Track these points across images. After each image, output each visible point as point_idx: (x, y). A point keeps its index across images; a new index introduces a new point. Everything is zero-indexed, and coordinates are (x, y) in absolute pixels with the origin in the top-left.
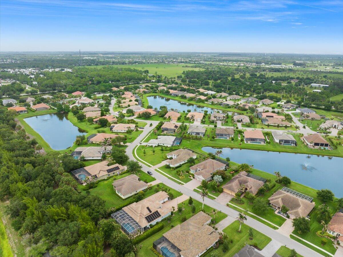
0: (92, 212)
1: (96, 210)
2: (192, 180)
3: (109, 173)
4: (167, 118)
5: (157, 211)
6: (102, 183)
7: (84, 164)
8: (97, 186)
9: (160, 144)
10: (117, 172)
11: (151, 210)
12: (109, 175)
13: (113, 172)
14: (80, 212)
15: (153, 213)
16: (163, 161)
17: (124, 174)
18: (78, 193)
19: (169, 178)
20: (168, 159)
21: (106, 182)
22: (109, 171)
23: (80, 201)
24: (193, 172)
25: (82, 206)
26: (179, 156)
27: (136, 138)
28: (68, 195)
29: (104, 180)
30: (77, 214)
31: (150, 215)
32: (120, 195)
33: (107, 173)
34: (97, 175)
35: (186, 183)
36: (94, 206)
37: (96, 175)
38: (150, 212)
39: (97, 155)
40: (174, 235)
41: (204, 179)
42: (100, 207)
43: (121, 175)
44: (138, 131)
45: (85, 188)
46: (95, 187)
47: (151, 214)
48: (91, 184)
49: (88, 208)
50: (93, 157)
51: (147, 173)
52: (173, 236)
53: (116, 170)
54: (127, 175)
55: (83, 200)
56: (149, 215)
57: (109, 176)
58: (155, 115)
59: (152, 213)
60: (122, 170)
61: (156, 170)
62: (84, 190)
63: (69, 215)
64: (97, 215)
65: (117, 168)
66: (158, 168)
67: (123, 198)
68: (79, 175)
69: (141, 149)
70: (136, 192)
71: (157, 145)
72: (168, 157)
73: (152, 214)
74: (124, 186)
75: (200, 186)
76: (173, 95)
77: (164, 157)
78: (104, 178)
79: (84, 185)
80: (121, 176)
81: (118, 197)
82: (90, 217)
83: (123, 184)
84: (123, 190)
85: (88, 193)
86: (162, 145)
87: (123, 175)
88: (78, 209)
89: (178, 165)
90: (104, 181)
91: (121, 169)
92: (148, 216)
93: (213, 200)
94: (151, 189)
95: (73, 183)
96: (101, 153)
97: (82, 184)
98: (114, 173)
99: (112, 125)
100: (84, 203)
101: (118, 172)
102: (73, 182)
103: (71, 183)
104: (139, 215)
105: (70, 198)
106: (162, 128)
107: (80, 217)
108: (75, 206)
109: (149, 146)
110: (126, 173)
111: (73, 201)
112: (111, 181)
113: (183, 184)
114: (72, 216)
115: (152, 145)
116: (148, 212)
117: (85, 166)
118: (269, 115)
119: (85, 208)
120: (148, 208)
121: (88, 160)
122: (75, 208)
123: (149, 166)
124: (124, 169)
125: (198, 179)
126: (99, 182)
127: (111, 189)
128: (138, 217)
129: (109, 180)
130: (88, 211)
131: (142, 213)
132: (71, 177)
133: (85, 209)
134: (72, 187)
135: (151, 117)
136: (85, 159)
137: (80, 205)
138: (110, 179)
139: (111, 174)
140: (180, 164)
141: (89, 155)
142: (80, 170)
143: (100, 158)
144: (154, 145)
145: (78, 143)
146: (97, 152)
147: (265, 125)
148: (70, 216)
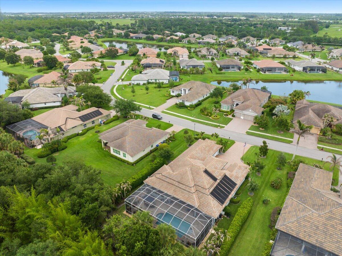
0: (79, 203)
1: (88, 195)
2: (232, 119)
3: (85, 123)
4: (142, 56)
5: (225, 176)
6: (74, 140)
7: (30, 114)
8: (66, 147)
9: (150, 81)
10: (98, 119)
11: (215, 175)
12: (85, 125)
13: (93, 120)
14: (46, 207)
15: (221, 181)
16: (167, 100)
17: (111, 122)
18: (28, 165)
19: (193, 121)
20: (173, 97)
21: (82, 139)
22: (84, 118)
23: (40, 180)
24: (228, 109)
25: (47, 190)
26: (192, 90)
27: (108, 78)
28: (5, 169)
29: (78, 135)
30: (39, 216)
31: (217, 187)
32: (121, 156)
33: (81, 122)
34: (63, 127)
35: (226, 125)
36: (79, 185)
37: (59, 127)
38: (215, 179)
39: (52, 99)
40: (307, 224)
41: (255, 114)
42: (96, 186)
43: (107, 124)
44: (108, 70)
45: (42, 152)
46: (63, 149)
47: (217, 183)
48: (54, 143)
49: (65, 193)
50: (45, 103)
51: (152, 117)
52: (305, 226)
53: (97, 116)
54: (118, 123)
55: (46, 176)
56: (215, 185)
57: (86, 128)
58: (122, 55)
59: (218, 181)
60: (107, 116)
61: (163, 112)
62: (41, 157)
63: (13, 219)
64: (94, 208)
65: (98, 113)
66: (167, 109)
67: (131, 159)
68: (24, 133)
69: (123, 88)
70: (152, 146)
71: (146, 82)
72: (174, 94)
73: (219, 184)
74: (128, 139)
75: (251, 126)
76: (134, 38)
77: (166, 95)
78: (77, 133)
79: (39, 147)
80: (107, 126)
81: (119, 162)
82: (78, 218)
83: (123, 135)
84: (128, 146)
85: (52, 160)
86: (154, 81)
87: (111, 124)
88: (37, 201)
89: (195, 102)
90: (78, 137)
91: (105, 114)
92: (214, 190)
93: (289, 143)
94: (174, 141)
95: (14, 144)
96: (59, 95)
97: (33, 146)
98: (93, 122)
99: (65, 65)
100: (50, 182)
101: (100, 120)
102: (12, 144)
103: (9, 145)
104: (193, 190)
105: (11, 176)
106: (142, 65)
107: (50, 223)
108: (28, 194)
109: (133, 84)
110: (114, 120)
111: (20, 182)
112: (91, 135)
113: (224, 127)
114: (24, 222)
115: (138, 82)
116: (211, 181)
117: (33, 116)
118: (267, 48)
119: (57, 193)
120: (206, 172)
121: (36, 109)
122: (28, 200)
123: (150, 108)
124: (110, 115)
125: (242, 118)
126: (69, 139)
127: (98, 149)
128: (194, 196)
129: (87, 134)
130: (68, 201)
131: (199, 184)
132: (6, 134)
133: (56, 198)
134: (12, 152)
135: (118, 56)
136: (31, 106)
137: (40, 189)
138: (89, 132)
139: (89, 124)
140: (199, 101)
141: (38, 100)
142: (24, 122)
143: (58, 104)
144: (142, 83)
145: (12, 88)
146: (51, 94)
147: (268, 57)
148: (18, 225)
